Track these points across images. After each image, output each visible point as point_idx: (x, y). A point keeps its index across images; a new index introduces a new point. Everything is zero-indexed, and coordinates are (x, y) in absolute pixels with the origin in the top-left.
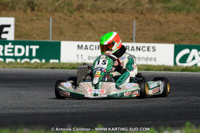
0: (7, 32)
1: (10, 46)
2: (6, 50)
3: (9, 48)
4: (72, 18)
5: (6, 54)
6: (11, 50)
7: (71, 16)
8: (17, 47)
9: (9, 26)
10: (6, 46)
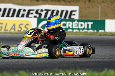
0: (74, 15)
1: (76, 22)
2: (74, 25)
3: (75, 24)
4: (112, 6)
5: (74, 27)
6: (76, 25)
7: (111, 5)
8: (80, 23)
9: (75, 11)
10: (74, 23)
